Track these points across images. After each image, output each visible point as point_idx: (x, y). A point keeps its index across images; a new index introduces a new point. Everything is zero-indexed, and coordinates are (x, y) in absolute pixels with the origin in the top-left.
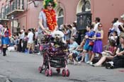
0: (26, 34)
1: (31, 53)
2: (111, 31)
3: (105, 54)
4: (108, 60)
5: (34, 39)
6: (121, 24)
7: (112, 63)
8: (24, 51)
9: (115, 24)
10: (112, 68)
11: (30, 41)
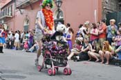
0: (14, 35)
1: (17, 49)
2: (78, 34)
3: (74, 51)
4: (75, 55)
5: (20, 39)
6: (85, 29)
7: (78, 57)
8: (12, 48)
9: (81, 29)
10: (78, 61)
11: (17, 40)
